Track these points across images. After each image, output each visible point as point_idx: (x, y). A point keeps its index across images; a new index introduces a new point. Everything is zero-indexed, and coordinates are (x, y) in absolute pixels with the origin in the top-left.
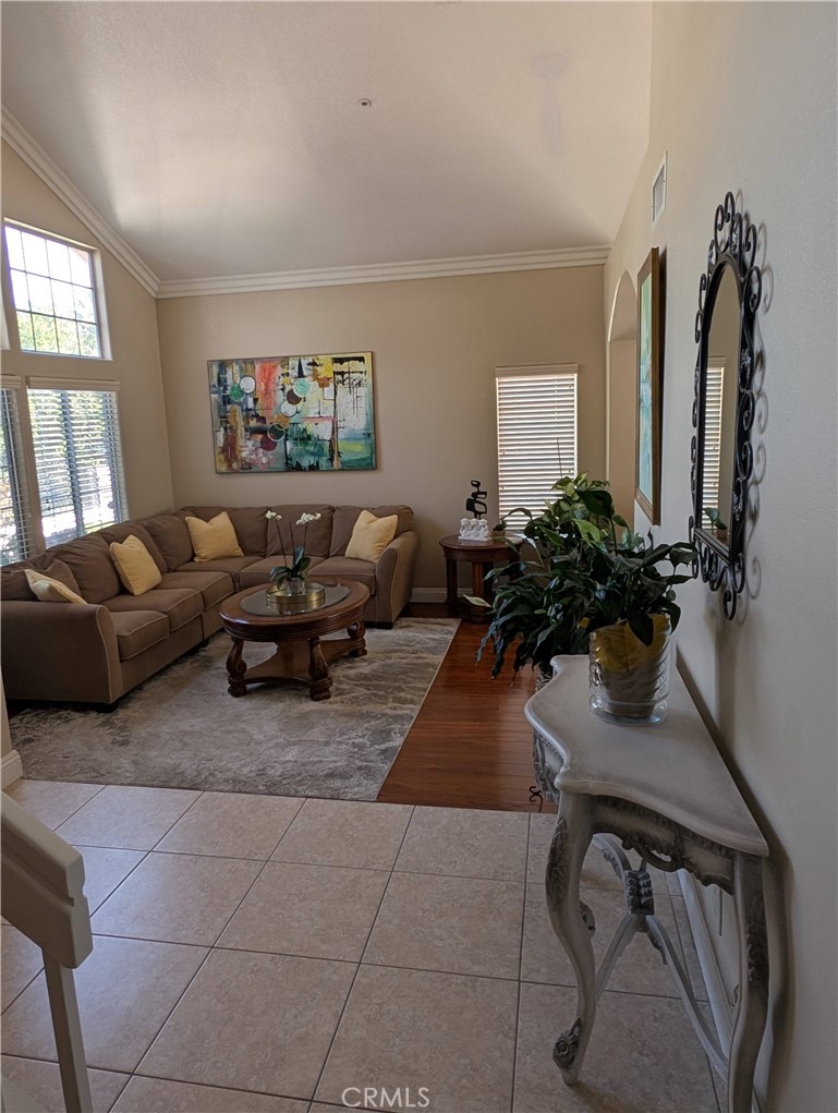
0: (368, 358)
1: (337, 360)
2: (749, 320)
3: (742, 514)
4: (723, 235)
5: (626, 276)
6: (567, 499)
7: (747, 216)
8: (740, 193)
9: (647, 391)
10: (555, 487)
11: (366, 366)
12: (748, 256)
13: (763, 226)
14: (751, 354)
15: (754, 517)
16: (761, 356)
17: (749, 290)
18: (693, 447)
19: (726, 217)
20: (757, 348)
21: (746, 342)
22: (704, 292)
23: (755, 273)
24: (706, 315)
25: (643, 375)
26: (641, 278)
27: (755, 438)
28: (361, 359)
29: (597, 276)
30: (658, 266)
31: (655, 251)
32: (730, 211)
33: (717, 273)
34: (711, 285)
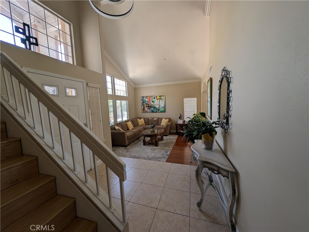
0: (164, 96)
1: (160, 96)
2: (229, 85)
3: (228, 116)
4: (223, 73)
5: (205, 83)
6: (195, 117)
7: (228, 70)
8: (226, 67)
9: (209, 99)
10: (193, 115)
11: (164, 97)
12: (228, 76)
13: (231, 71)
14: (229, 90)
15: (230, 116)
16: (231, 91)
17: (229, 81)
18: (218, 106)
19: (224, 70)
20: (230, 90)
21: (228, 89)
22: (220, 83)
23: (230, 78)
24: (220, 86)
25: (208, 97)
26: (208, 82)
27: (230, 104)
28: (163, 96)
29: (200, 83)
30: (211, 80)
31: (210, 78)
32: (224, 69)
33: (222, 79)
34: (221, 82)
